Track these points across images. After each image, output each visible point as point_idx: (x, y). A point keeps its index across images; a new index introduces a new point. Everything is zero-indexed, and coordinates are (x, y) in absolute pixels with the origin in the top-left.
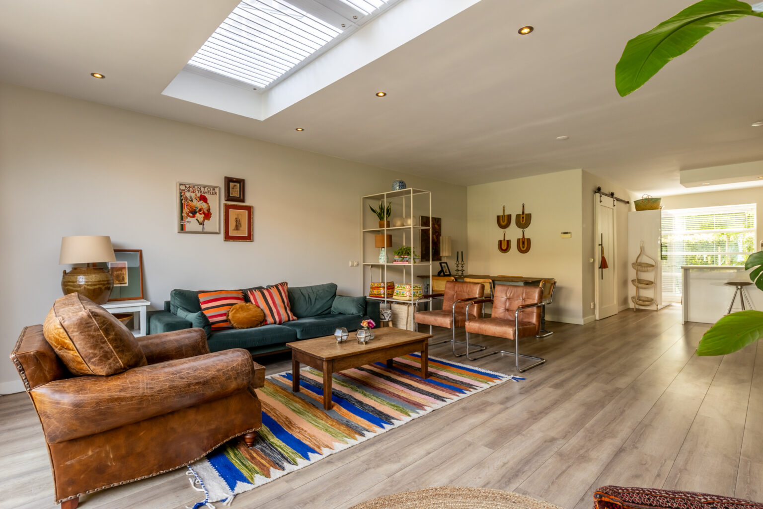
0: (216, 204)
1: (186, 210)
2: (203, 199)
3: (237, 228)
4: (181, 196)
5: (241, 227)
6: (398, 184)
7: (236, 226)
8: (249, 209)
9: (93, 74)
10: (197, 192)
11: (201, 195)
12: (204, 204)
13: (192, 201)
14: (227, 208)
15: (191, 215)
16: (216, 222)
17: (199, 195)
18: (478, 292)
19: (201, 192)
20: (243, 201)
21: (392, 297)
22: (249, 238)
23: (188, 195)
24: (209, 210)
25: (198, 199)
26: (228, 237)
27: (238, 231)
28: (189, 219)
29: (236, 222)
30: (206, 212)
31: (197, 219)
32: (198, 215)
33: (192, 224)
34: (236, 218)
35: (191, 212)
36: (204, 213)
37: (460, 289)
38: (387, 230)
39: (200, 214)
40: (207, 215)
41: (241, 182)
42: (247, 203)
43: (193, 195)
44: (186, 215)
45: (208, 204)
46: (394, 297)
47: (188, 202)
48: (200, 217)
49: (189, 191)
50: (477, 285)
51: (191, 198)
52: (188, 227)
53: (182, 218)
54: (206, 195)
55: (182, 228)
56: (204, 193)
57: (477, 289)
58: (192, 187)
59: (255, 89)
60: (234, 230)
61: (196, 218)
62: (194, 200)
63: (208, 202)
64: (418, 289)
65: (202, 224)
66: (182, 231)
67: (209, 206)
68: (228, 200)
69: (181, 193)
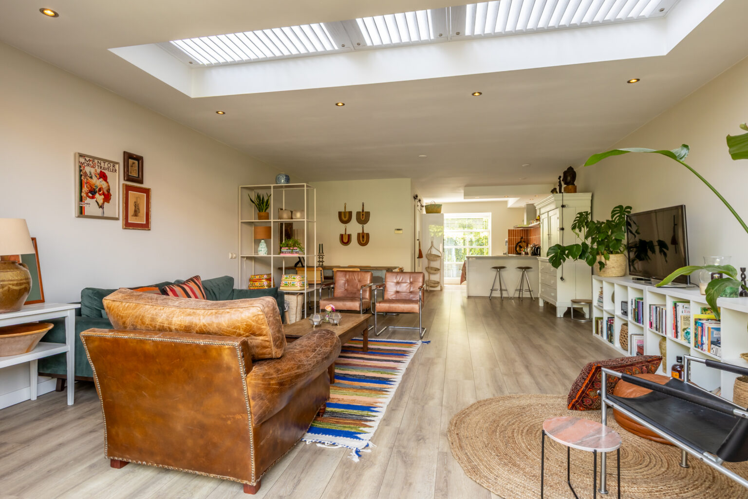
0: (116, 182)
1: (85, 189)
2: (103, 176)
3: (136, 214)
4: (81, 171)
5: (139, 212)
6: (285, 177)
7: (135, 211)
8: (147, 191)
9: (42, 11)
10: (97, 167)
11: (101, 171)
12: (104, 182)
13: (91, 177)
14: (128, 189)
15: (90, 195)
16: (115, 206)
17: (99, 171)
19: (101, 168)
20: (141, 182)
22: (146, 226)
23: (88, 169)
24: (109, 190)
25: (98, 176)
26: (128, 225)
27: (137, 218)
28: (88, 200)
29: (135, 207)
30: (106, 193)
31: (96, 201)
32: (97, 195)
33: (91, 207)
34: (135, 202)
35: (90, 192)
36: (104, 194)
38: (274, 222)
39: (100, 194)
40: (107, 197)
41: (139, 159)
42: (145, 185)
43: (93, 170)
44: (85, 195)
45: (107, 183)
46: (282, 288)
47: (87, 179)
48: (100, 198)
49: (88, 165)
51: (90, 174)
52: (88, 211)
53: (81, 199)
54: (106, 172)
55: (81, 212)
56: (104, 169)
58: (92, 160)
59: (191, 63)
60: (133, 216)
61: (95, 199)
62: (94, 177)
63: (108, 180)
65: (101, 207)
66: (81, 215)
67: (109, 186)
68: (128, 180)
69: (80, 167)
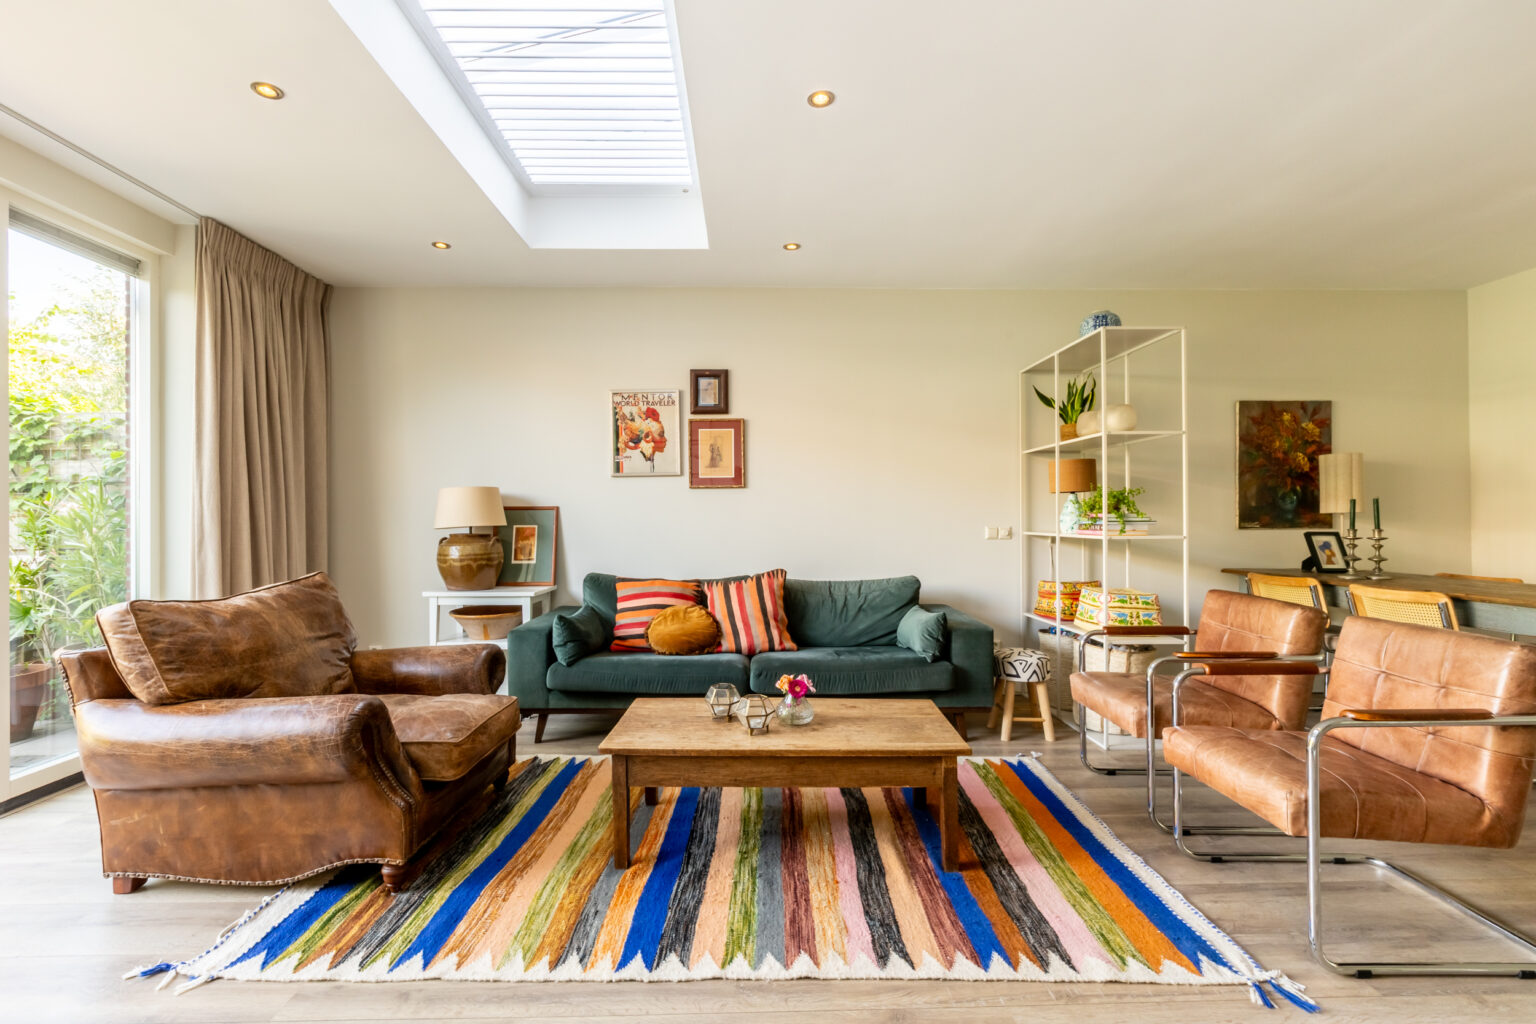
0: (674, 422)
1: (624, 437)
2: (652, 414)
3: (714, 462)
4: (616, 414)
5: (721, 460)
7: (713, 459)
8: (738, 426)
9: (434, 244)
10: (641, 404)
11: (648, 409)
12: (654, 423)
13: (633, 420)
14: (694, 427)
15: (631, 444)
16: (674, 454)
17: (644, 408)
18: (1288, 636)
19: (648, 403)
20: (726, 411)
21: (1072, 621)
22: (739, 479)
23: (627, 410)
24: (662, 434)
25: (644, 416)
26: (696, 482)
27: (717, 469)
28: (629, 452)
29: (712, 452)
30: (657, 437)
31: (642, 452)
32: (643, 444)
33: (633, 459)
34: (711, 445)
35: (632, 440)
36: (654, 441)
37: (1239, 620)
39: (647, 442)
40: (660, 444)
41: (722, 377)
42: (734, 414)
43: (635, 410)
44: (623, 446)
45: (660, 423)
46: (1076, 622)
47: (626, 423)
48: (646, 447)
49: (627, 403)
50: (1289, 610)
51: (632, 414)
52: (627, 466)
53: (617, 451)
54: (656, 407)
55: (618, 467)
56: (653, 404)
57: (1288, 623)
58: (632, 398)
59: (685, 191)
60: (707, 467)
61: (639, 450)
62: (637, 419)
63: (661, 419)
64: (1140, 605)
65: (650, 459)
66: (618, 474)
67: (662, 427)
68: (694, 413)
69: (615, 408)
